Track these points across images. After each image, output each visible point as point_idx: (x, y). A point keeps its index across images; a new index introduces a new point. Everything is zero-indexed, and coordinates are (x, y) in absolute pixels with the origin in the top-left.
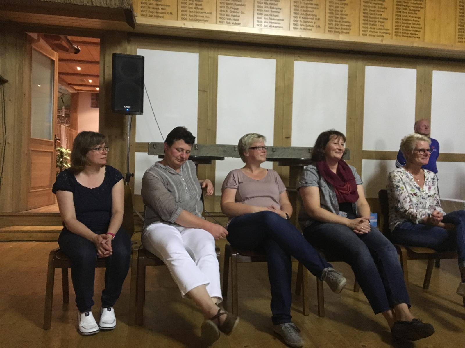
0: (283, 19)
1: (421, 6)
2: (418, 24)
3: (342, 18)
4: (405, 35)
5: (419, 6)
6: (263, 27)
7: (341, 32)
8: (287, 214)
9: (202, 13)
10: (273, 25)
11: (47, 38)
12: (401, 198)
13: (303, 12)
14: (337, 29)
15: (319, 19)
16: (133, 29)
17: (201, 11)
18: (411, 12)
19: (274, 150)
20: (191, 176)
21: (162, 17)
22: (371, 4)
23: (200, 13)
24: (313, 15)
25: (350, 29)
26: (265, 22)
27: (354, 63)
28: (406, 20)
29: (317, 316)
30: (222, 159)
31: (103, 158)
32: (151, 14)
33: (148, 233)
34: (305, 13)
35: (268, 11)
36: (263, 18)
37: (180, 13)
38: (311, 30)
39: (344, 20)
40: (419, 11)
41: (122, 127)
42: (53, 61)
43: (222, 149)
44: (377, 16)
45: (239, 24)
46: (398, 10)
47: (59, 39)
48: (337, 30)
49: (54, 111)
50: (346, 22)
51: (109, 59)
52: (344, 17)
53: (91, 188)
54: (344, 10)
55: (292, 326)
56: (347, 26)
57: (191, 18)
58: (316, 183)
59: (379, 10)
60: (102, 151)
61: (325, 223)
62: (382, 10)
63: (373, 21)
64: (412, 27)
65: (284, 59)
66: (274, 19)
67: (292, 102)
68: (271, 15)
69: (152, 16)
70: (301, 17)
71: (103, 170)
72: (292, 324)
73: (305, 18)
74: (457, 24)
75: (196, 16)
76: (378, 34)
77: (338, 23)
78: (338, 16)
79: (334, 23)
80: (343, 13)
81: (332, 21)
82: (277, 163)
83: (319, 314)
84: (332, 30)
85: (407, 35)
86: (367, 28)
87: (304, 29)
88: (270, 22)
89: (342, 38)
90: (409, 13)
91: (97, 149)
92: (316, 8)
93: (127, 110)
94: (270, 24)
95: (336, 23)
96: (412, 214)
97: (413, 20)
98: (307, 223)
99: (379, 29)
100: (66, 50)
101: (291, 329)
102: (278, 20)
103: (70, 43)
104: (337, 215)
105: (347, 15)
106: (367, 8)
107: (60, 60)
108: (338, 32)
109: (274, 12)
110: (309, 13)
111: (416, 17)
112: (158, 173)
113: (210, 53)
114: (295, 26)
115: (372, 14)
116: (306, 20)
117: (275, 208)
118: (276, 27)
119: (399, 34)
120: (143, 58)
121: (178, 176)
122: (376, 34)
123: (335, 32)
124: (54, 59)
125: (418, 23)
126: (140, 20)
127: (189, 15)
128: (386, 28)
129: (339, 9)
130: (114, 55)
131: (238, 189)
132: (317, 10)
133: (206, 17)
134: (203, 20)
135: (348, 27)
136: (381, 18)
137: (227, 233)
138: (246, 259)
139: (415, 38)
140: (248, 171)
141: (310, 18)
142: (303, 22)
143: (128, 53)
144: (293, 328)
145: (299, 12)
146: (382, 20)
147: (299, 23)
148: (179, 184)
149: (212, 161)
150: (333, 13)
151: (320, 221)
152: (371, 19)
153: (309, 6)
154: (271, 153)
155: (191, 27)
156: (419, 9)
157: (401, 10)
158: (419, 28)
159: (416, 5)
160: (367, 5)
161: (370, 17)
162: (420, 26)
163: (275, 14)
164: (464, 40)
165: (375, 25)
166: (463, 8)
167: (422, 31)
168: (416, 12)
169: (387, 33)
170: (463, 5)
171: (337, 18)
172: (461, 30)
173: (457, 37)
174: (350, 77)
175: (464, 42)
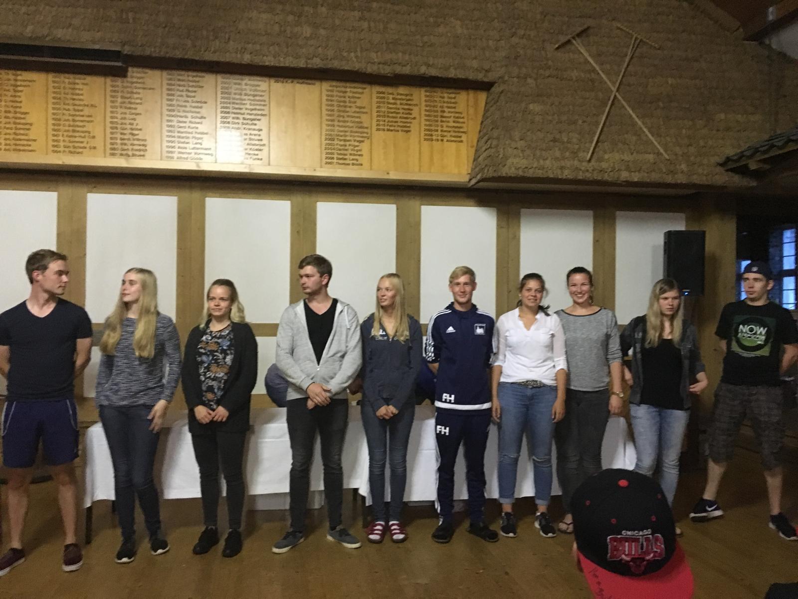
0: (36, 139)
1: (263, 113)
2: (259, 140)
3: (133, 134)
5: (260, 112)
7: (131, 155)
10: (18, 147)
13: (67, 128)
15: (94, 137)
18: (245, 122)
22: (179, 112)
24: (83, 132)
25: (145, 150)
26: (6, 145)
27: (186, 194)
34: (71, 129)
35: (11, 129)
38: (81, 153)
40: (259, 120)
44: (190, 130)
48: (124, 152)
50: (138, 140)
52: (135, 132)
54: (135, 123)
56: (140, 145)
59: (193, 120)
62: (198, 120)
63: (183, 138)
64: (248, 144)
66: (20, 140)
68: (15, 134)
70: (65, 136)
73: (70, 136)
74: (323, 137)
76: (193, 155)
77: (126, 142)
78: (125, 132)
79: (118, 142)
80: (134, 127)
81: (116, 139)
84: (116, 152)
87: (71, 152)
88: (13, 144)
90: (243, 124)
92: (88, 122)
94: (14, 147)
95: (123, 142)
97: (250, 134)
99: (193, 149)
102: (28, 140)
105: (140, 130)
106: (173, 118)
108: (128, 156)
109: (20, 129)
111: (254, 130)
114: (55, 149)
115: (181, 127)
116: (72, 139)
118: (24, 150)
122: (190, 156)
123: (122, 155)
125: (257, 137)
129: (127, 122)
132: (91, 124)
135: (142, 148)
136: (196, 133)
141: (80, 136)
142: (67, 141)
145: (61, 127)
146: (198, 136)
147: (62, 144)
150: (116, 128)
152: (179, 134)
153: (77, 118)
156: (259, 117)
157: (230, 120)
158: (261, 145)
159: (254, 112)
160: (173, 113)
161: (179, 132)
162: (262, 143)
163: (22, 132)
164: (335, 161)
165: (188, 143)
166: (332, 113)
167: (266, 149)
168: (254, 122)
169: (206, 154)
170: (332, 108)
171: (125, 134)
172: (330, 147)
173: (324, 156)
174: (180, 215)
175: (335, 163)
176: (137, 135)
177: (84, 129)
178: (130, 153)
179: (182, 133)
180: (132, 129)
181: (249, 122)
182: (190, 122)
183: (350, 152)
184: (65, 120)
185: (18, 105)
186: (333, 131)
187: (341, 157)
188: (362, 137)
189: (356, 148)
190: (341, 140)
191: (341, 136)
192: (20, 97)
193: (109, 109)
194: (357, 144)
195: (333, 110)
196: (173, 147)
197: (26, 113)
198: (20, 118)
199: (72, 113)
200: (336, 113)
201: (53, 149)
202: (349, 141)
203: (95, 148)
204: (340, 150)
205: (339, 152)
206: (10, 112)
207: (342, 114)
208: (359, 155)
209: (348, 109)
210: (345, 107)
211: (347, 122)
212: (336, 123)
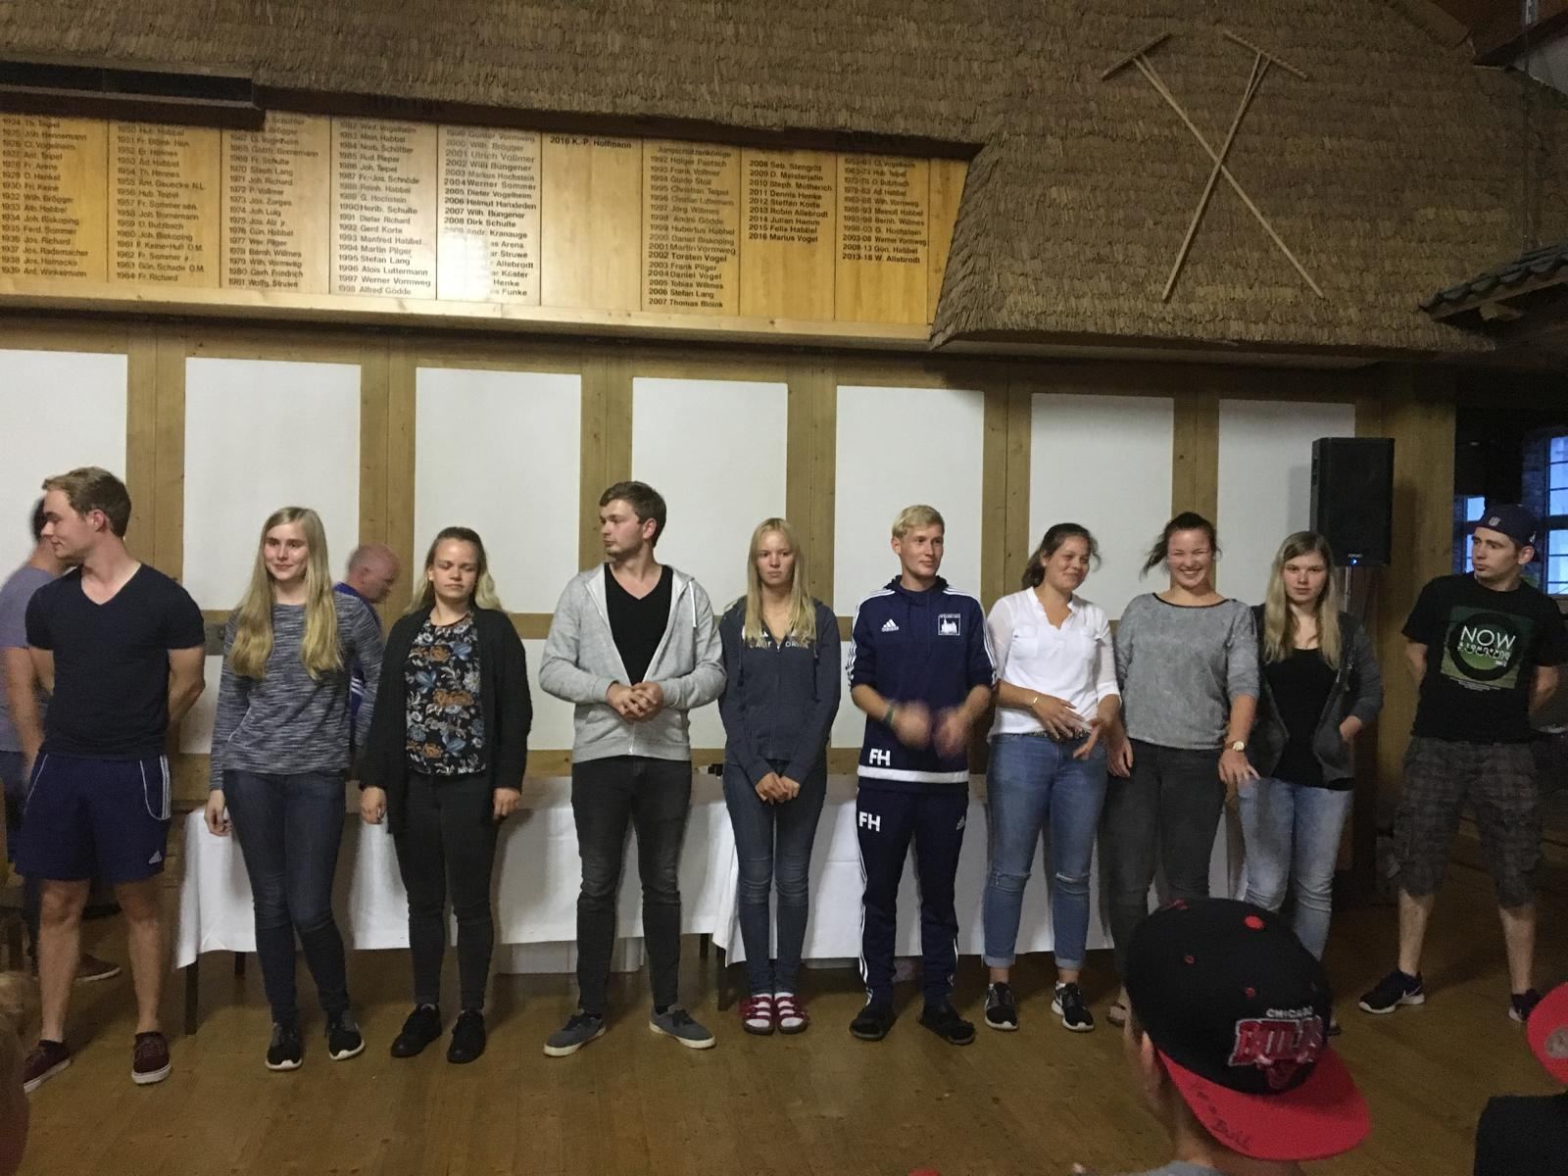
0: (87, 250)
1: (529, 202)
2: (520, 255)
3: (274, 243)
5: (521, 201)
6: (21, 275)
7: (271, 283)
10: (51, 267)
13: (147, 230)
14: (258, 273)
15: (199, 248)
18: (493, 219)
22: (365, 199)
24: (178, 238)
25: (299, 274)
26: (28, 261)
34: (153, 231)
35: (39, 230)
36: (22, 248)
38: (176, 278)
39: (282, 248)
40: (520, 216)
44: (387, 236)
46: (454, 216)
48: (257, 278)
50: (285, 253)
52: (279, 238)
54: (279, 220)
56: (288, 264)
59: (392, 216)
62: (401, 216)
63: (372, 250)
64: (499, 263)
65: (153, 352)
66: (55, 252)
68: (46, 240)
70: (143, 245)
73: (153, 246)
74: (646, 251)
76: (391, 284)
77: (261, 257)
78: (260, 237)
79: (247, 257)
80: (278, 227)
81: (242, 251)
84: (242, 277)
87: (153, 277)
88: (43, 261)
90: (488, 223)
92: (188, 218)
94: (44, 266)
95: (256, 257)
97: (504, 244)
99: (393, 271)
102: (71, 253)
105: (290, 234)
106: (353, 212)
108: (263, 283)
109: (57, 231)
110: (166, 231)
111: (511, 235)
114: (124, 270)
115: (368, 229)
116: (157, 252)
118: (62, 273)
122: (386, 285)
123: (253, 283)
125: (517, 250)
129: (264, 218)
132: (193, 222)
135: (292, 269)
136: (398, 240)
139: (511, 293)
141: (172, 246)
142: (148, 255)
145: (135, 228)
146: (401, 246)
147: (136, 260)
150: (243, 230)
152: (365, 244)
153: (166, 211)
156: (521, 211)
157: (465, 215)
158: (524, 266)
159: (513, 200)
160: (354, 202)
161: (364, 239)
162: (527, 261)
163: (59, 236)
164: (669, 297)
165: (381, 260)
166: (663, 203)
167: (533, 273)
168: (509, 219)
169: (417, 283)
170: (663, 193)
171: (259, 242)
172: (659, 269)
173: (647, 287)
174: (365, 402)
175: (668, 302)
176: (284, 244)
177: (180, 232)
178: (269, 279)
179: (371, 240)
180: (272, 232)
181: (501, 219)
182: (387, 219)
183: (698, 279)
184: (143, 215)
185: (52, 183)
186: (664, 237)
187: (680, 289)
188: (722, 251)
189: (710, 273)
190: (681, 257)
191: (681, 248)
192: (55, 168)
193: (228, 193)
194: (710, 263)
195: (665, 198)
196: (353, 268)
197: (66, 201)
198: (56, 210)
199: (156, 199)
200: (671, 204)
201: (119, 270)
202: (694, 258)
203: (201, 269)
204: (678, 276)
205: (676, 280)
206: (36, 198)
207: (682, 205)
208: (717, 287)
209: (694, 196)
210: (688, 190)
211: (693, 220)
212: (671, 223)
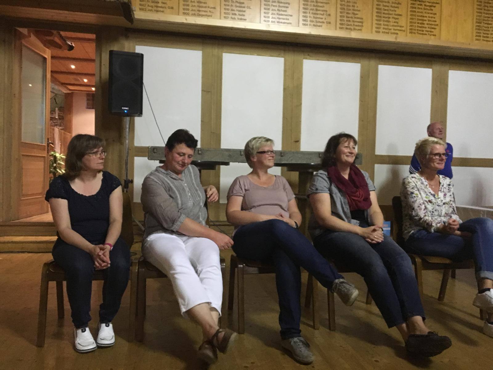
0: (292, 14)
1: (437, 2)
2: (434, 21)
3: (354, 14)
4: (419, 32)
6: (270, 23)
7: (353, 29)
8: (296, 223)
9: (205, 7)
10: (281, 21)
11: (38, 34)
12: (416, 206)
13: (312, 8)
14: (349, 25)
15: (329, 15)
16: (132, 24)
17: (204, 5)
18: (426, 7)
19: (282, 154)
20: (194, 182)
21: (163, 12)
23: (202, 7)
24: (323, 11)
25: (362, 26)
26: (273, 18)
27: (366, 62)
28: (421, 16)
29: (328, 330)
30: (227, 164)
31: (101, 163)
32: (150, 8)
33: (149, 243)
34: (315, 8)
35: (276, 6)
36: (270, 13)
37: (181, 7)
38: (321, 26)
39: (356, 16)
40: (435, 7)
41: (120, 130)
42: (45, 59)
43: (227, 153)
44: (391, 12)
45: (245, 20)
46: (413, 6)
47: (51, 34)
48: (348, 27)
49: (47, 112)
50: (358, 18)
51: (106, 57)
52: (356, 12)
53: (87, 195)
54: (356, 5)
55: (301, 341)
56: (359, 22)
57: (193, 12)
58: (327, 190)
59: (393, 5)
60: (99, 156)
61: (336, 232)
62: (396, 5)
63: (386, 18)
64: (427, 24)
65: (292, 57)
66: (282, 15)
67: (301, 104)
68: (279, 10)
69: (151, 10)
70: (311, 13)
71: (100, 176)
72: (302, 339)
73: (314, 14)
74: (475, 20)
75: (199, 11)
76: (393, 31)
77: (350, 19)
78: (350, 12)
79: (345, 19)
80: (356, 8)
81: (344, 17)
82: (285, 168)
83: (330, 329)
84: (343, 26)
85: (422, 32)
86: (380, 24)
87: (314, 25)
88: (277, 18)
89: (354, 35)
90: (424, 9)
91: (94, 153)
92: (327, 3)
93: (126, 111)
94: (278, 20)
95: (348, 19)
96: (427, 222)
97: (429, 17)
98: (317, 232)
99: (393, 26)
100: (60, 47)
101: (301, 344)
103: (63, 39)
104: (349, 224)
105: (359, 11)
106: (381, 3)
107: (53, 57)
108: (350, 29)
109: (282, 7)
110: (319, 8)
111: (431, 14)
112: (159, 178)
113: (214, 51)
114: (304, 23)
115: (385, 10)
116: (315, 16)
117: (283, 216)
118: (284, 23)
119: (414, 31)
120: (142, 56)
121: (180, 181)
122: (390, 31)
123: (347, 28)
124: (46, 56)
125: (433, 19)
126: (139, 14)
127: (191, 9)
128: (400, 24)
130: (111, 52)
131: (244, 197)
132: (328, 5)
133: (210, 11)
134: (206, 15)
135: (360, 24)
136: (395, 14)
137: (232, 242)
138: (253, 270)
139: (430, 35)
140: (255, 177)
141: (320, 14)
142: (312, 17)
143: (126, 50)
144: (303, 343)
145: (308, 7)
146: (396, 17)
147: (309, 19)
148: (182, 190)
149: (217, 167)
150: (344, 9)
151: (331, 230)
152: (384, 15)
154: (280, 157)
155: (193, 22)
156: (434, 5)
157: (416, 6)
158: (435, 25)
161: (384, 13)
162: (436, 23)
163: (283, 9)
164: (482, 38)
165: (389, 22)
167: (438, 28)
168: (431, 8)
169: (401, 30)
171: (349, 14)
172: (479, 28)
173: (475, 34)
175: (481, 40)
176: (357, 14)
177: (323, 9)
178: (352, 27)
179: (386, 14)
180: (354, 10)
182: (391, 6)
183: (491, 32)
186: (480, 16)
187: (485, 35)
190: (486, 23)
191: (486, 20)
200: (483, 4)
202: (490, 24)
203: (330, 23)
204: (485, 30)
205: (484, 32)
207: (486, 5)
211: (490, 10)
